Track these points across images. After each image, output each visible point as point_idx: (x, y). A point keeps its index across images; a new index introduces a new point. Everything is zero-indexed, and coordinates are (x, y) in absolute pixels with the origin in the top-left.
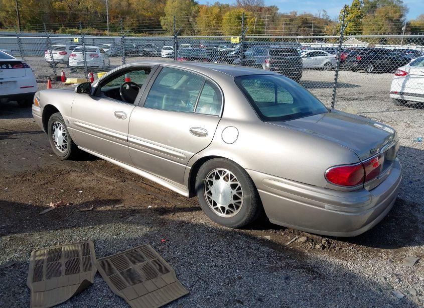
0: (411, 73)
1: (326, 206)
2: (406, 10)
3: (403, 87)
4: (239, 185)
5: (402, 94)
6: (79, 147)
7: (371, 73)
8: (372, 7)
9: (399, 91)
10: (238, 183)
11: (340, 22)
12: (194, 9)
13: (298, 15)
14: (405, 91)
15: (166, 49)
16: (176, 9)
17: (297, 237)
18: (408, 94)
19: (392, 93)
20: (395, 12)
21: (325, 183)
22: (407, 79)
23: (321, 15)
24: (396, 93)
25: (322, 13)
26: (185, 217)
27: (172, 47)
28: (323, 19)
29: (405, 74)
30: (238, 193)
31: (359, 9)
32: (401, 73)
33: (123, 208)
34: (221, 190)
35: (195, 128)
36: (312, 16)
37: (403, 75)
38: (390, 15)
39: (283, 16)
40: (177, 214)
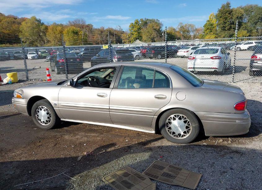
0: (197, 58)
1: (237, 121)
2: (162, 25)
3: (194, 65)
4: (189, 120)
5: (194, 68)
6: (61, 119)
7: (160, 59)
8: (145, 24)
9: (193, 67)
10: (188, 119)
11: (129, 32)
12: (42, 28)
13: (105, 29)
14: (195, 67)
15: (30, 54)
16: (30, 28)
17: (218, 140)
18: (197, 68)
19: (190, 68)
20: (157, 26)
21: (234, 111)
22: (195, 61)
23: (118, 29)
24: (191, 68)
25: (118, 27)
26: (158, 144)
27: (34, 52)
28: (119, 31)
29: (194, 58)
30: (188, 125)
31: (139, 25)
32: (192, 58)
33: (119, 147)
34: (177, 125)
35: (158, 95)
36: (113, 29)
37: (193, 59)
38: (155, 28)
39: (96, 29)
40: (152, 144)
